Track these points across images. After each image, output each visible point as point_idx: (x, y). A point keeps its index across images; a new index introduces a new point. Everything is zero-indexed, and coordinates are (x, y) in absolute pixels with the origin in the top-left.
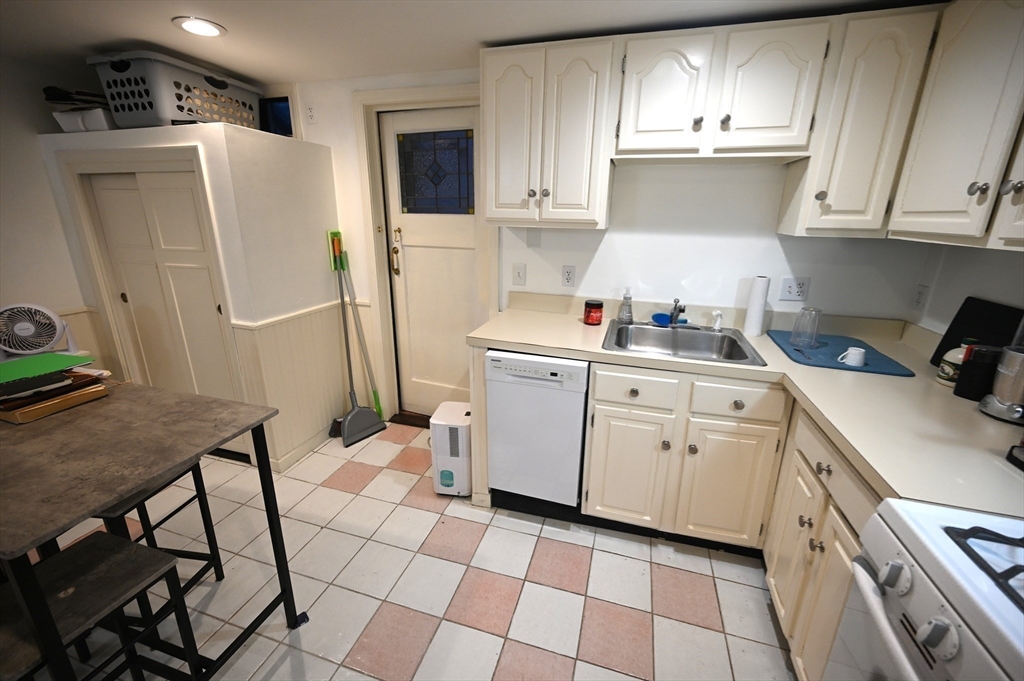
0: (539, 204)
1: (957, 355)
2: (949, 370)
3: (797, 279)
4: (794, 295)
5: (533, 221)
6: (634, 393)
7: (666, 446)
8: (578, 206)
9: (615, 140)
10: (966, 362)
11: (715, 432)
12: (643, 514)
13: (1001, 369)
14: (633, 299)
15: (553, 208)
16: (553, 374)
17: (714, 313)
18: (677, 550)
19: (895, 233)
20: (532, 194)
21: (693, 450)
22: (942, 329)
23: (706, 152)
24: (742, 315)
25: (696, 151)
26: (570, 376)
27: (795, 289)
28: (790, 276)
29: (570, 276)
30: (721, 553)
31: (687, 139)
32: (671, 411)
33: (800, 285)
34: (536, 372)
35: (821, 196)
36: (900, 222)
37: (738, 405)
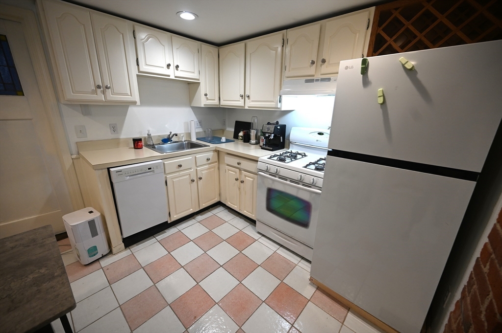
0: (104, 93)
1: (241, 134)
2: (241, 138)
3: (198, 121)
4: (199, 126)
5: (102, 101)
6: (180, 166)
7: (193, 181)
8: (127, 95)
9: (137, 66)
10: (244, 135)
11: (203, 170)
12: (190, 209)
13: (251, 134)
14: (152, 135)
15: (112, 95)
16: (149, 169)
17: (182, 135)
18: (201, 215)
19: (222, 105)
20: (99, 87)
21: (201, 178)
22: (233, 130)
23: (172, 77)
24: (189, 135)
25: (169, 76)
26: (157, 167)
27: (199, 124)
28: (197, 120)
29: (114, 129)
30: (211, 209)
31: (165, 71)
32: (191, 168)
33: (200, 123)
34: (141, 170)
35: (206, 95)
36: (223, 103)
37: (208, 160)
